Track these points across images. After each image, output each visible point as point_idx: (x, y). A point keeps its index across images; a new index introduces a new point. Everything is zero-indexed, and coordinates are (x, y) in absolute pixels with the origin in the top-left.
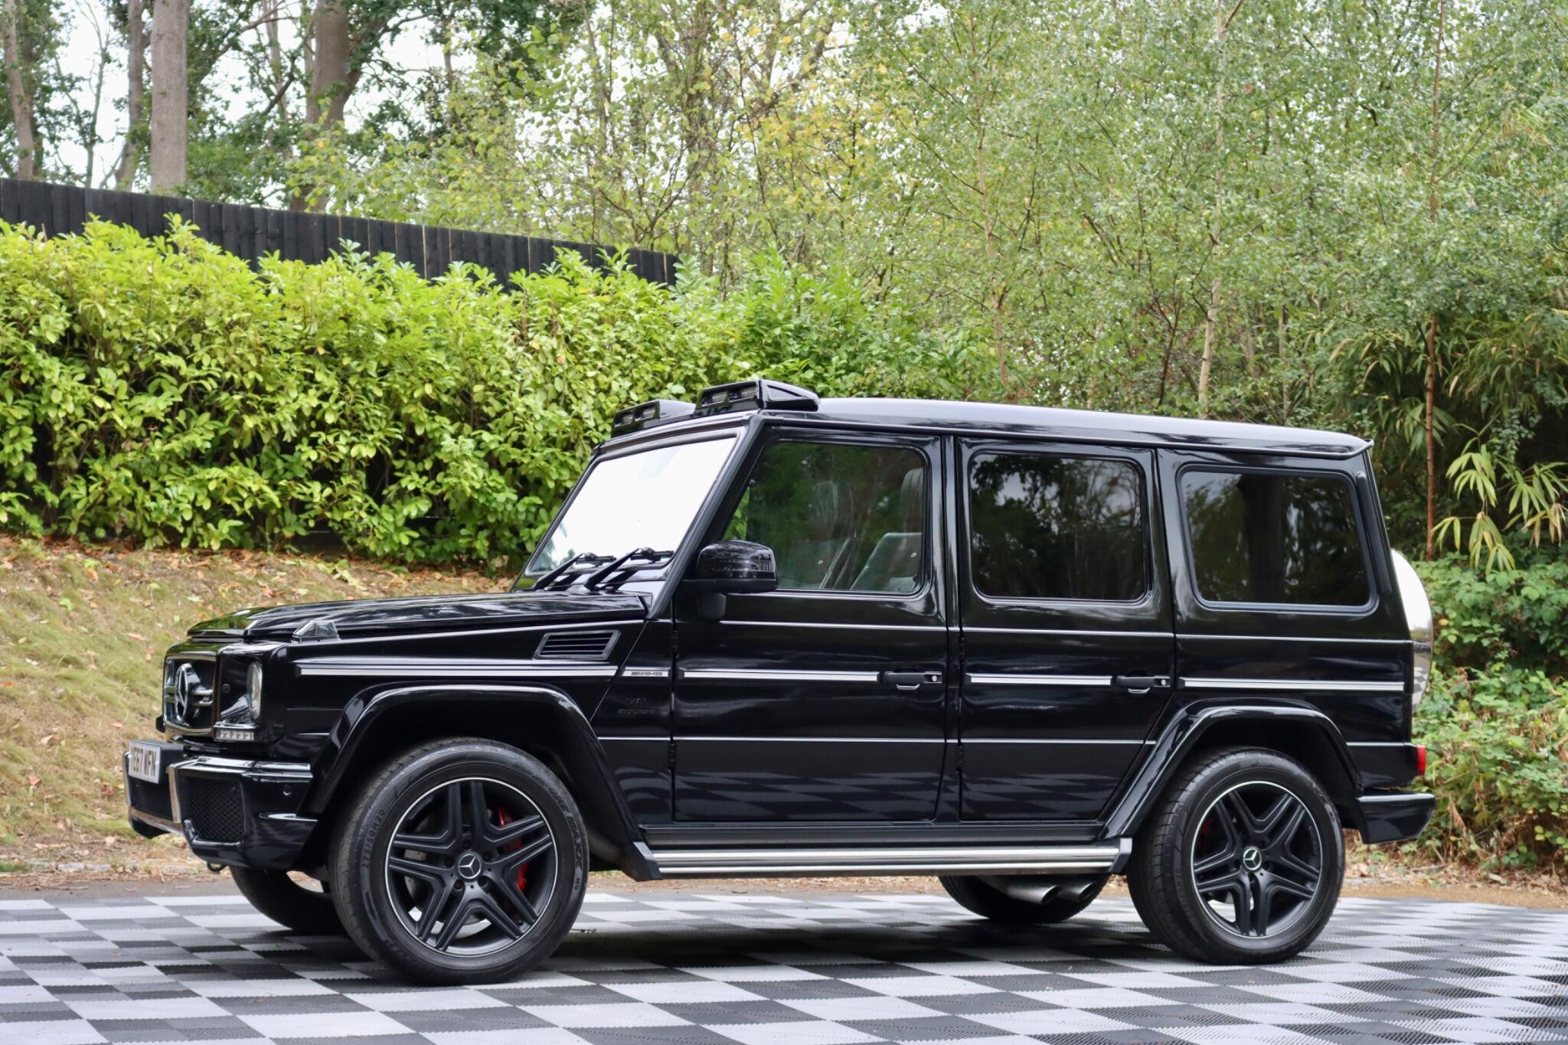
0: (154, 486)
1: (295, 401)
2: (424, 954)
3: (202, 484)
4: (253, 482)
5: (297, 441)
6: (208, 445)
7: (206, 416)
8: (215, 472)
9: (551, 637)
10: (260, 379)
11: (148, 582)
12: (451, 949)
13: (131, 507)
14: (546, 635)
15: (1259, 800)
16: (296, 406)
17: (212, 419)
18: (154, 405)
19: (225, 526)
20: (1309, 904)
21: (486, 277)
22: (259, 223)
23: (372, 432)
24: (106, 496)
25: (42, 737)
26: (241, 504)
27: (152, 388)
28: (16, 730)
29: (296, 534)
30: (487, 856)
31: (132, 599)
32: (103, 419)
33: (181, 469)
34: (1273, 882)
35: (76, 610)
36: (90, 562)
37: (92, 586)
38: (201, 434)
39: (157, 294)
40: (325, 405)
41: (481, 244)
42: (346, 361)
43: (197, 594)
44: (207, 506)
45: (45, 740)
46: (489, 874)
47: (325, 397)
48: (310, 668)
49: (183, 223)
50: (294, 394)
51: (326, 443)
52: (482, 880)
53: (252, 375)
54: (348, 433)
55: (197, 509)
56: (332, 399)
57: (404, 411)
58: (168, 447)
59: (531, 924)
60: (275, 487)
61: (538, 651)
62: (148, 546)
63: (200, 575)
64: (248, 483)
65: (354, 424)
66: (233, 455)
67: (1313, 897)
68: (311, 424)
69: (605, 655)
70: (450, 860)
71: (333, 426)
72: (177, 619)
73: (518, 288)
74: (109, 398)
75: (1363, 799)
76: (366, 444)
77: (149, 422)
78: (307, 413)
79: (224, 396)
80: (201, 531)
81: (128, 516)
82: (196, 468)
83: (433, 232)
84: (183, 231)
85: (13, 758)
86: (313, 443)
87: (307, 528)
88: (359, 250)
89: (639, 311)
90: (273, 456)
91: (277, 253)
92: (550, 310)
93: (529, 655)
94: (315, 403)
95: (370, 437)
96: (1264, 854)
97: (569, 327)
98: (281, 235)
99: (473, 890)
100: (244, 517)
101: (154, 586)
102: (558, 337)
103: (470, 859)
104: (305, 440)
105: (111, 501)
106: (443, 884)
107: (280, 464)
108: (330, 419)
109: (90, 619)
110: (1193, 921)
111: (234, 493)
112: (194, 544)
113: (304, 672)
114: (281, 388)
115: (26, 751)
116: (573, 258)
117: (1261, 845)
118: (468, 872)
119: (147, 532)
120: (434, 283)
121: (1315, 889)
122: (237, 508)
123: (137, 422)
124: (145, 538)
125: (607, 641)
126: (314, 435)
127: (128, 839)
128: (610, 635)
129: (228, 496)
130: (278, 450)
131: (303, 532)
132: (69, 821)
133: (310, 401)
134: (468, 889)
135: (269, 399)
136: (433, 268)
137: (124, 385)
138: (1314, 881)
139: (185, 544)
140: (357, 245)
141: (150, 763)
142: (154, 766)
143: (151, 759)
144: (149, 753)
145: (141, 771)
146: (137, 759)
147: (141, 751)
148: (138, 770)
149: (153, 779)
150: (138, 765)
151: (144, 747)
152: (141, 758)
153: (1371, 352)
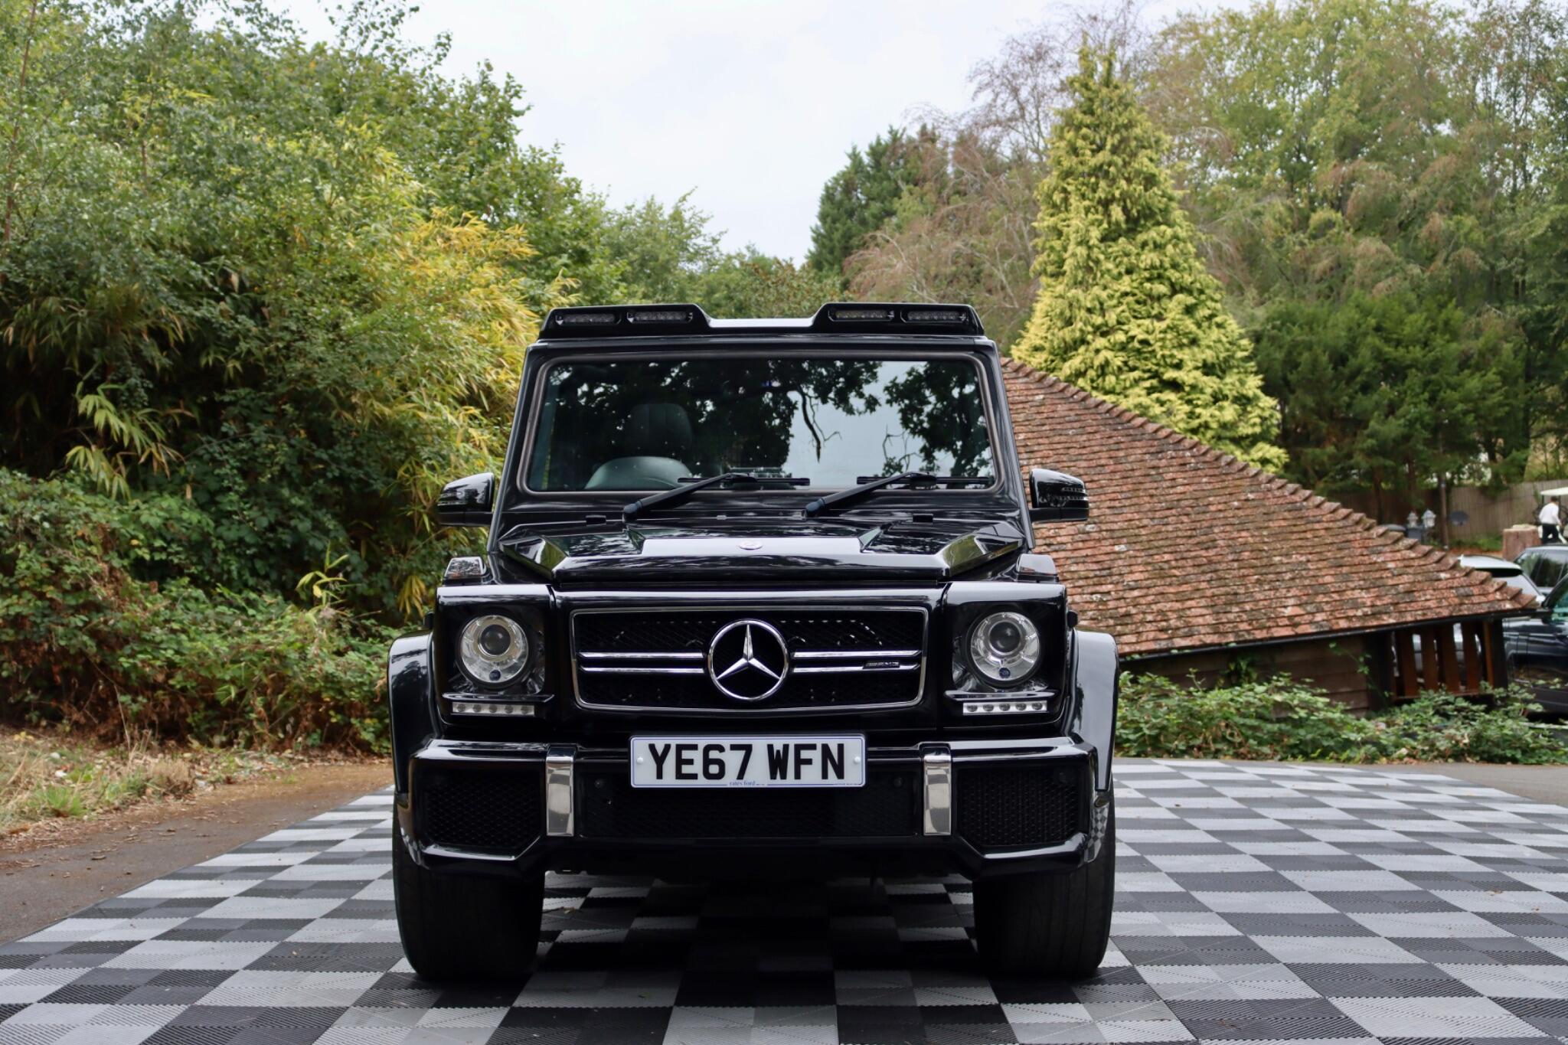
141: (809, 762)
142: (834, 762)
143: (816, 756)
144: (799, 748)
145: (741, 776)
146: (707, 762)
147: (734, 747)
148: (720, 775)
149: (833, 781)
150: (714, 769)
151: (760, 744)
152: (733, 760)
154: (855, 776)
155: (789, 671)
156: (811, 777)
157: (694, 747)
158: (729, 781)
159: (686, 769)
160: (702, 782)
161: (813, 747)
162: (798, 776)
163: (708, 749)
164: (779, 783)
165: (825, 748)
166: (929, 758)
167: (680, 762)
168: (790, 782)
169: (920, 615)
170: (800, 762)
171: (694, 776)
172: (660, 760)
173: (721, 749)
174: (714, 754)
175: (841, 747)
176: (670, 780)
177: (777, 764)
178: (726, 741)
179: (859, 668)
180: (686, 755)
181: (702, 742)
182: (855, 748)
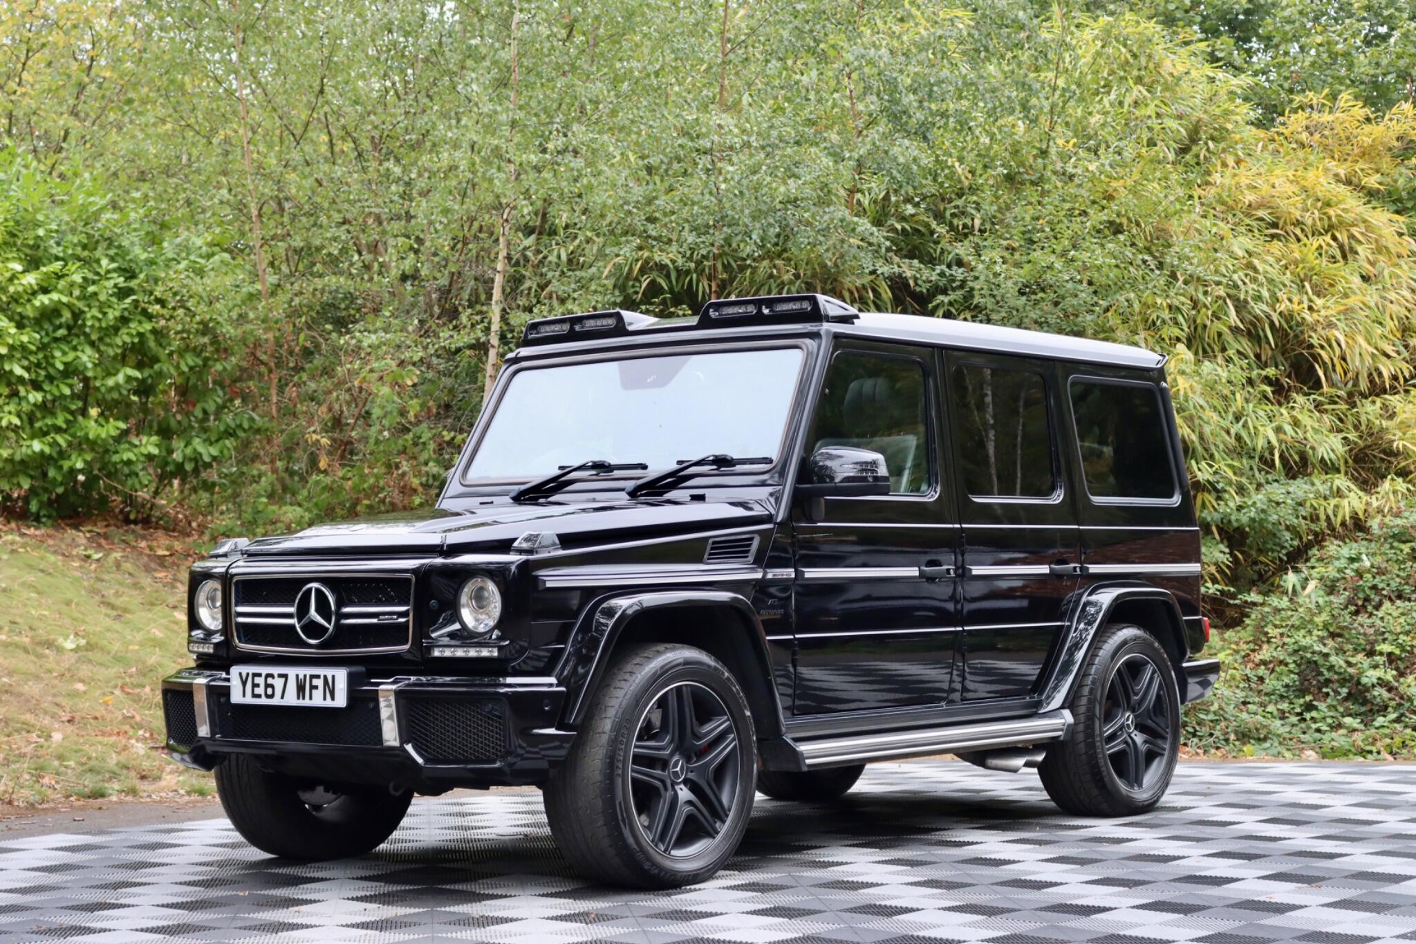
2: (659, 859)
9: (714, 543)
12: (674, 852)
14: (711, 541)
15: (1134, 668)
20: (1165, 758)
30: (688, 760)
34: (1145, 742)
46: (691, 775)
48: (554, 579)
52: (685, 782)
59: (723, 822)
61: (706, 556)
67: (1166, 753)
69: (751, 558)
70: (664, 764)
75: (1185, 665)
93: (699, 560)
96: (1136, 717)
99: (684, 794)
103: (678, 764)
106: (666, 789)
110: (1106, 779)
113: (549, 585)
117: (1133, 711)
118: (676, 775)
121: (1167, 746)
125: (750, 545)
128: (752, 539)
134: (679, 792)
138: (1164, 738)
141: (316, 687)
142: (330, 689)
143: (319, 682)
144: (312, 677)
145: (282, 697)
146: (267, 686)
147: (280, 676)
148: (272, 696)
149: (329, 703)
150: (270, 691)
151: (292, 672)
152: (278, 683)
153: (642, 271)
154: (341, 701)
155: (337, 621)
156: (317, 700)
157: (259, 675)
158: (276, 701)
159: (257, 691)
160: (264, 701)
161: (318, 677)
162: (311, 698)
163: (268, 676)
164: (301, 703)
165: (325, 677)
166: (382, 687)
167: (255, 685)
168: (306, 702)
169: (409, 580)
170: (313, 687)
171: (259, 696)
172: (244, 683)
173: (272, 676)
174: (270, 681)
175: (333, 677)
176: (249, 700)
177: (301, 689)
178: (276, 670)
179: (375, 621)
180: (257, 680)
181: (264, 670)
182: (340, 676)
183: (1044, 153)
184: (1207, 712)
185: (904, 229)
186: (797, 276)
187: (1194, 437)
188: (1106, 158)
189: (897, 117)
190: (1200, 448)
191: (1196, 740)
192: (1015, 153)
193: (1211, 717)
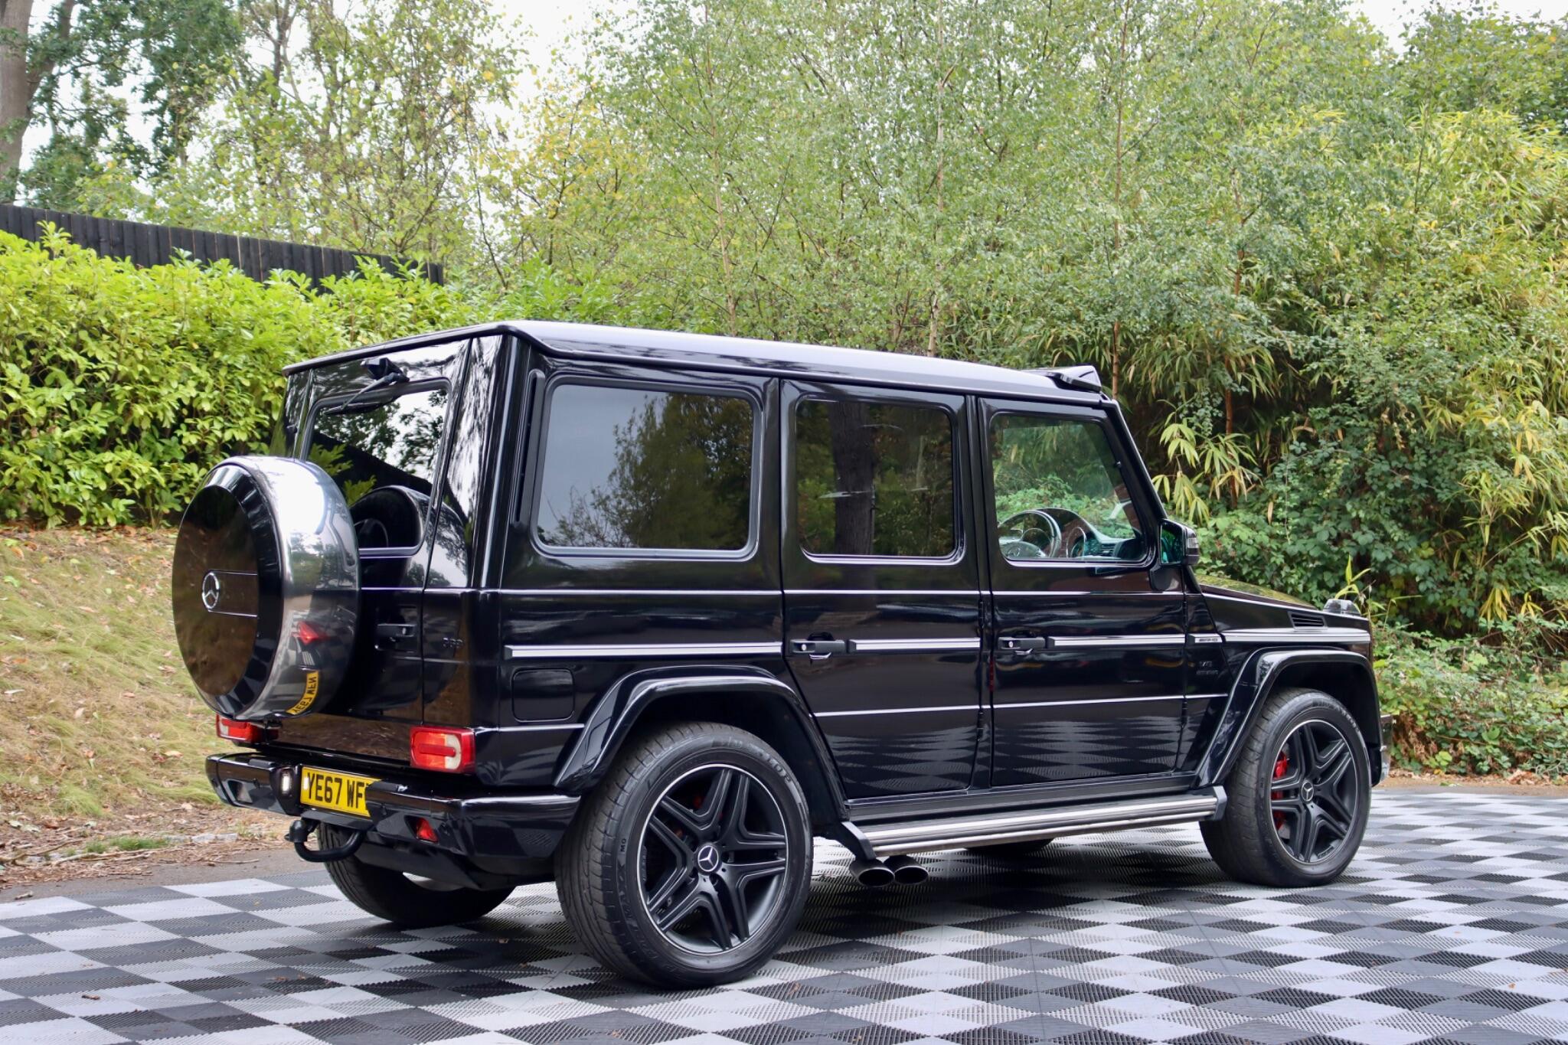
0: (55, 470)
1: (176, 391)
3: (98, 467)
4: (142, 466)
5: (175, 427)
6: (104, 432)
7: (98, 406)
8: (108, 456)
10: (148, 371)
11: (69, 558)
13: (35, 489)
16: (177, 396)
17: (104, 408)
18: (52, 396)
19: (121, 504)
21: (304, 281)
22: (103, 233)
23: (239, 418)
24: (16, 479)
25: (75, 710)
26: (131, 485)
27: (48, 380)
28: (52, 705)
29: (172, 510)
31: (62, 575)
32: (12, 408)
33: (77, 454)
35: (23, 586)
36: (11, 542)
37: (24, 565)
38: (98, 422)
39: (56, 294)
40: (203, 395)
41: (285, 254)
42: (217, 355)
43: (112, 568)
44: (103, 487)
45: (79, 713)
47: (201, 387)
49: (57, 230)
50: (175, 384)
51: (203, 429)
53: (140, 367)
54: (221, 418)
55: (95, 491)
56: (207, 389)
57: (265, 398)
58: (67, 434)
60: (159, 468)
62: (51, 524)
63: (106, 550)
64: (137, 466)
65: (223, 410)
66: (118, 440)
68: (189, 412)
71: (209, 413)
72: (109, 591)
73: (330, 291)
74: (18, 390)
76: (238, 429)
77: (52, 411)
78: (186, 402)
79: (117, 387)
80: (95, 509)
81: (31, 498)
82: (91, 453)
83: (247, 242)
84: (56, 238)
85: (59, 731)
86: (191, 428)
87: (183, 505)
88: (191, 259)
89: (443, 311)
90: (152, 440)
91: (128, 258)
92: (370, 310)
94: (194, 393)
95: (241, 423)
97: (391, 325)
98: (122, 243)
100: (132, 496)
101: (74, 561)
102: (382, 333)
104: (183, 426)
105: (20, 484)
107: (160, 448)
108: (207, 407)
109: (39, 596)
111: (127, 474)
112: (90, 523)
114: (162, 379)
115: (68, 724)
116: (372, 267)
119: (49, 510)
120: (267, 286)
122: (129, 489)
123: (43, 412)
124: (46, 518)
126: (189, 421)
127: (204, 805)
129: (121, 477)
130: (157, 434)
131: (178, 509)
132: (140, 790)
133: (189, 391)
135: (155, 389)
136: (258, 272)
137: (27, 378)
139: (82, 522)
140: (188, 253)
153: (1054, 345)
183: (1409, 234)
184: (1555, 741)
185: (1285, 305)
186: (1189, 348)
187: (1547, 486)
188: (1468, 236)
189: (1274, 205)
190: (1552, 496)
191: (1542, 767)
192: (1381, 234)
193: (1557, 745)
